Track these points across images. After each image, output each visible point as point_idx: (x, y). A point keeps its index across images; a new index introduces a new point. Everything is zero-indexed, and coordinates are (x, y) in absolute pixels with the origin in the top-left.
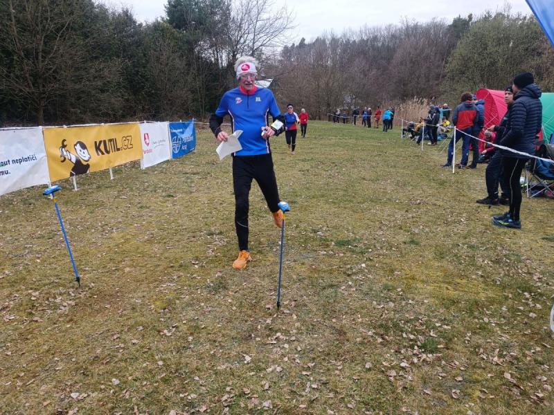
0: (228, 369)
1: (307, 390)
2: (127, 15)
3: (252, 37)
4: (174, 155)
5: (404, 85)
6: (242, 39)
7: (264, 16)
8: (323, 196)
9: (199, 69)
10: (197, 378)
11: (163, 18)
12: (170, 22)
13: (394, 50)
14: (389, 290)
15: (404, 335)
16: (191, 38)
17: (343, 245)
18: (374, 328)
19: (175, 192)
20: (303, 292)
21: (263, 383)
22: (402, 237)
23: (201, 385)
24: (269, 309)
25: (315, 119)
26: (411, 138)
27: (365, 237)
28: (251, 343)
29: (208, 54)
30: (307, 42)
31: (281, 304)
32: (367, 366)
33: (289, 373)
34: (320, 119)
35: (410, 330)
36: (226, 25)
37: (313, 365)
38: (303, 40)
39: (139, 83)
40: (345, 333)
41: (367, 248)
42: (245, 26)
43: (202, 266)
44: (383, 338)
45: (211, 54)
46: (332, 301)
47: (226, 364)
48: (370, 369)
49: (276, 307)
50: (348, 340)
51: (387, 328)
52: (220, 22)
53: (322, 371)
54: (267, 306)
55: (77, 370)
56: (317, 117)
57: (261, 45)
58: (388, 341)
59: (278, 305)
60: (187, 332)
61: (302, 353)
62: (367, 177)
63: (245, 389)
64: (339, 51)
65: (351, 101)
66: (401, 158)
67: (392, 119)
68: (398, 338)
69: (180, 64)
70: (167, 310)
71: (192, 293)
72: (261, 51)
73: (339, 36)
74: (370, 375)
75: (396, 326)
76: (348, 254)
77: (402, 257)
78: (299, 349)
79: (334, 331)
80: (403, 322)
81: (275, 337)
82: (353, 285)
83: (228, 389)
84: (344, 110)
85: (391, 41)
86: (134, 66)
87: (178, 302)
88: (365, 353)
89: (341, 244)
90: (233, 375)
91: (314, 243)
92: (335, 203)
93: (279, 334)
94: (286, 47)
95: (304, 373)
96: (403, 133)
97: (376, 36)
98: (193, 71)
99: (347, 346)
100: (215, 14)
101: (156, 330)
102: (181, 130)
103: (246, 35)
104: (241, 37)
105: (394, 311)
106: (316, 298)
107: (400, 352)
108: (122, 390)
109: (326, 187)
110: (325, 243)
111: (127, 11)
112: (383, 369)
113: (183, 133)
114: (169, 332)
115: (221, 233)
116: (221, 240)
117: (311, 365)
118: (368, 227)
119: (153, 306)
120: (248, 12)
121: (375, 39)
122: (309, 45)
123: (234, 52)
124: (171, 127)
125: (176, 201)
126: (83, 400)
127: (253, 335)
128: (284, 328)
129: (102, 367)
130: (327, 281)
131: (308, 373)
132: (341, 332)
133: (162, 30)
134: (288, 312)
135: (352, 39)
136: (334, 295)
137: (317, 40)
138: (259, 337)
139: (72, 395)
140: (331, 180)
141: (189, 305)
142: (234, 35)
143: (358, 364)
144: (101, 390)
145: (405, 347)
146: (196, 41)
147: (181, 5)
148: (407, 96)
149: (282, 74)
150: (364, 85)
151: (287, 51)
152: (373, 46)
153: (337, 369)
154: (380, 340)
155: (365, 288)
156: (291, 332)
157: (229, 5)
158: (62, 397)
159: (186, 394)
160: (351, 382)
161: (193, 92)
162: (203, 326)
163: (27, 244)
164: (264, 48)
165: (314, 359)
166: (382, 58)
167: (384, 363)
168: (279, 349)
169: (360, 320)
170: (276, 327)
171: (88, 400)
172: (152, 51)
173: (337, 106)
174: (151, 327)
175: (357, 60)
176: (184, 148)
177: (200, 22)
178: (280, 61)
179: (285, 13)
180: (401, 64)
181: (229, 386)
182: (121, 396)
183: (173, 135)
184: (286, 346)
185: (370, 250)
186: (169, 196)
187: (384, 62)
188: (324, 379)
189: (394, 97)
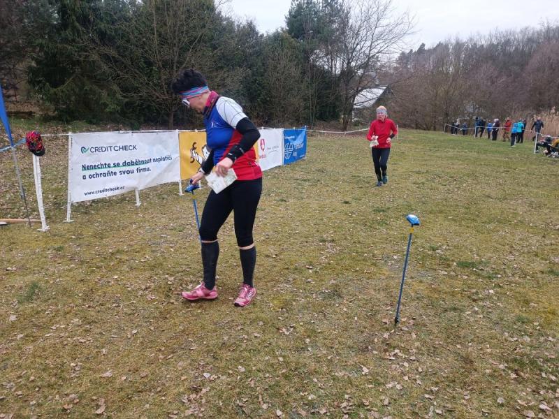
0: (346, 377)
1: (431, 414)
2: (250, 27)
3: (369, 45)
4: (286, 161)
5: (540, 94)
6: (359, 47)
7: (383, 22)
8: (441, 212)
9: (312, 77)
10: (316, 380)
11: (282, 29)
12: (290, 32)
13: (530, 55)
14: (523, 322)
15: (544, 375)
16: (308, 47)
17: (467, 266)
18: (507, 362)
19: (287, 197)
20: (422, 311)
21: (383, 397)
22: (539, 265)
23: (320, 388)
24: (386, 323)
25: (428, 130)
26: (547, 154)
27: (492, 261)
28: (368, 355)
29: (323, 62)
30: (426, 48)
31: (399, 320)
32: (500, 400)
33: (411, 393)
34: (435, 129)
35: (550, 370)
36: (343, 33)
37: (437, 389)
38: (423, 45)
39: (256, 91)
40: (471, 362)
41: (496, 273)
42: (363, 33)
43: (316, 272)
44: (517, 374)
45: (325, 62)
46: (455, 325)
47: (344, 372)
48: (502, 405)
49: (394, 323)
50: (475, 370)
51: (522, 365)
52: (338, 30)
53: (446, 397)
54: (384, 321)
55: (208, 352)
56: (432, 127)
57: (378, 52)
58: (523, 378)
59: (396, 321)
60: (305, 334)
61: (425, 375)
62: (493, 194)
63: (364, 401)
64: (463, 56)
65: (474, 110)
66: (534, 176)
67: (523, 131)
68: (537, 377)
69: (295, 72)
70: (284, 310)
71: (307, 297)
72: (378, 57)
73: (465, 40)
74: (502, 411)
75: (533, 363)
76: (473, 278)
77: (540, 287)
78: (420, 370)
79: (459, 359)
80: (542, 360)
81: (393, 353)
82: (480, 311)
83: (347, 396)
84: (466, 120)
85: (527, 44)
86: (253, 75)
87: (294, 303)
88: (497, 387)
89: (464, 265)
90: (351, 384)
91: (433, 261)
92: (455, 220)
93: (397, 351)
94: (403, 54)
95: (427, 396)
96: (537, 149)
97: (509, 40)
98: (307, 79)
99: (475, 376)
100: (333, 22)
101: (275, 327)
102: (294, 137)
103: (363, 43)
104: (357, 44)
105: (531, 346)
106: (437, 320)
107: (539, 393)
108: (247, 378)
109: (444, 203)
110: (445, 263)
111: (251, 23)
112: (518, 407)
113: (294, 140)
114: (288, 330)
115: (333, 241)
116: (333, 248)
117: (435, 389)
118: (496, 250)
119: (271, 304)
120: (368, 19)
121: (507, 42)
122: (429, 50)
123: (349, 60)
124: (285, 133)
125: (288, 206)
126: (214, 381)
127: (370, 348)
128: (403, 345)
129: (229, 354)
130: (449, 303)
131: (432, 397)
132: (467, 360)
133: (282, 40)
134: (406, 329)
135: (480, 43)
136: (457, 319)
137: (440, 45)
138: (376, 350)
139: (205, 374)
140: (450, 196)
141: (304, 307)
142: (351, 42)
143: (487, 397)
144: (229, 374)
145: (544, 388)
146: (312, 50)
147: (301, 15)
148: (543, 106)
149: (398, 82)
150: (490, 93)
151: (404, 58)
152: (504, 51)
153: (464, 399)
154: (514, 376)
155: (494, 317)
156: (410, 351)
157: (348, 13)
158: (196, 374)
159: (306, 393)
160: (480, 414)
161: (305, 100)
162: (319, 331)
163: (163, 234)
164: (380, 55)
165: (437, 383)
166: (514, 64)
167: (519, 401)
168: (398, 366)
169: (489, 351)
170: (395, 343)
171: (218, 381)
172: (270, 61)
173: (456, 115)
174: (270, 324)
175: (484, 67)
176: (295, 154)
177: (317, 31)
178: (396, 69)
179: (406, 18)
180: (538, 70)
181: (347, 394)
182: (247, 383)
183: (286, 141)
184: (406, 364)
185: (500, 276)
186: (282, 200)
187: (516, 68)
188: (449, 405)
189: (527, 107)
